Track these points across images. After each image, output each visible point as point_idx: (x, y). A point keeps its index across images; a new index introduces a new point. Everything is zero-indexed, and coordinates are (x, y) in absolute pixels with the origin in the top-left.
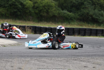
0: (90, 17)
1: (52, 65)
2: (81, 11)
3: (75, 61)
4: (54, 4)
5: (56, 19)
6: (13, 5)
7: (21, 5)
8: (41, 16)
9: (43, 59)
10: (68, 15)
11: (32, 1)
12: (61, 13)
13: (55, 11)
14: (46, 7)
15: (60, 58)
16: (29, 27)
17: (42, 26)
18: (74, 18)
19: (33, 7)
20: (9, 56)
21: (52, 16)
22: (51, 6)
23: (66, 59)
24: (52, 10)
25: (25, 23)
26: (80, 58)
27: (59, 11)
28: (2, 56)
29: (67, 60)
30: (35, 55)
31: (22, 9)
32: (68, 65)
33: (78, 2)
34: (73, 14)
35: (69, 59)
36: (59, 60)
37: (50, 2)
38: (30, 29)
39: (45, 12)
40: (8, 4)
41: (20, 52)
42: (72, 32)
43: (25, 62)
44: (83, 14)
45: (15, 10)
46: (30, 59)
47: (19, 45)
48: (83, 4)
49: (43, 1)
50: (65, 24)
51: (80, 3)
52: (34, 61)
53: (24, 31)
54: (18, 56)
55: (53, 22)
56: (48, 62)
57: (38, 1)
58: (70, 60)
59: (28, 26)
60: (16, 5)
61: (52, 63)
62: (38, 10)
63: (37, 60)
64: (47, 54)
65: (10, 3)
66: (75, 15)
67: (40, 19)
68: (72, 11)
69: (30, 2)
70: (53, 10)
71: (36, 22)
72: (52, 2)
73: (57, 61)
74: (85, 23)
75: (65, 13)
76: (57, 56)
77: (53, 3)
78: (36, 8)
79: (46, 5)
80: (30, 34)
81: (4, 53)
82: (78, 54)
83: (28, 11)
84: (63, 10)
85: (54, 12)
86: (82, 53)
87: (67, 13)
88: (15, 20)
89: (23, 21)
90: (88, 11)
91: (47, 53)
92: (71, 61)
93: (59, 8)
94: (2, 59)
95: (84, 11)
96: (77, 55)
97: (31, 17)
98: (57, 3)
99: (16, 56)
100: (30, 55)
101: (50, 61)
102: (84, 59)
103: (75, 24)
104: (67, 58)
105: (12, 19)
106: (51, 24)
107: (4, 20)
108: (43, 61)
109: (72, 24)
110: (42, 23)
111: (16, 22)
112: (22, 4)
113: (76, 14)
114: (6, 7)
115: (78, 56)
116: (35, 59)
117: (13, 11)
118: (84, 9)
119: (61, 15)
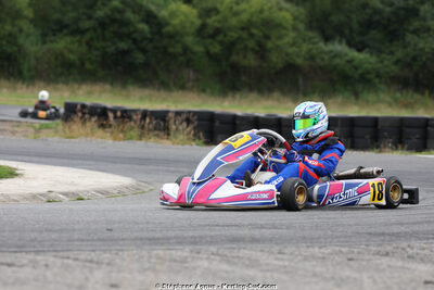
1: (284, 277)
2: (405, 47)
3: (385, 261)
4: (287, 14)
5: (301, 81)
6: (114, 21)
7: (148, 23)
8: (235, 67)
9: (245, 253)
10: (349, 62)
11: (194, 7)
12: (322, 52)
13: (293, 45)
14: (254, 31)
15: (320, 248)
16: (184, 116)
17: (239, 112)
18: (378, 76)
19: (201, 31)
20: (99, 240)
21: (280, 65)
22: (279, 26)
23: (344, 250)
24: (279, 43)
25: (164, 100)
26: (404, 244)
27: (311, 46)
28: (69, 240)
29: (349, 256)
30: (212, 234)
32: (356, 275)
33: (391, 5)
34: (373, 59)
35: (356, 250)
36: (313, 257)
37: (270, 8)
38: (188, 126)
39: (252, 49)
40: (90, 18)
41: (148, 223)
42: (368, 137)
43: (168, 263)
44: (414, 59)
45: (123, 45)
46: (191, 252)
47: (144, 192)
48: (413, 12)
49: (244, 6)
51: (402, 12)
52: (208, 259)
53: (162, 134)
54: (136, 239)
55: (284, 93)
56: (267, 265)
57: (222, 3)
58: (361, 256)
59: (178, 114)
60: (125, 23)
61: (285, 267)
62: (221, 43)
63: (218, 255)
64: (264, 230)
65: (100, 13)
66: (382, 62)
67: (231, 79)
68: (367, 46)
69: (185, 8)
70: (286, 40)
71: (212, 94)
72: (281, 9)
73: (305, 259)
74: (423, 94)
75: (337, 55)
76: (304, 238)
77: (287, 10)
78: (213, 36)
79: (255, 19)
80: (187, 146)
81: (76, 227)
82: (396, 229)
83: (178, 49)
84: (327, 39)
85: (290, 50)
86: (414, 223)
87: (346, 55)
88: (124, 85)
89: (159, 90)
91: (262, 227)
92: (367, 257)
93: (310, 34)
94: (72, 255)
95: (421, 45)
96: (393, 234)
97: (191, 73)
98: (302, 11)
99: (131, 240)
100: (191, 234)
101: (277, 259)
102: (423, 249)
103: (379, 101)
104: (350, 246)
105: (112, 84)
106: (278, 100)
107: (76, 86)
108: (247, 263)
109: (367, 102)
110: (238, 96)
111: (127, 97)
112: (150, 18)
113: (383, 56)
114: (82, 32)
115: (397, 236)
116: (213, 254)
117: (113, 48)
118: (418, 36)
119: (318, 61)
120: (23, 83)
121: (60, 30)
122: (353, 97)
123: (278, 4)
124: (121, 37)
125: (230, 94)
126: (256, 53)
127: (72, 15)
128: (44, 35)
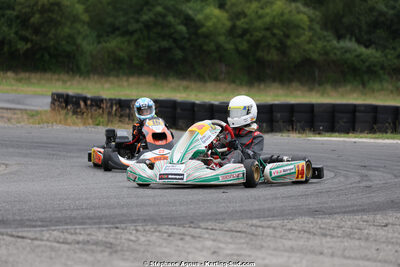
4: (303, 15)
6: (157, 23)
7: (186, 25)
8: (261, 63)
10: (358, 56)
11: (227, 11)
12: (335, 48)
13: (309, 42)
14: (276, 31)
18: (383, 68)
19: (232, 31)
21: (299, 60)
22: (297, 27)
24: (297, 40)
27: (325, 43)
33: (394, 8)
34: (378, 54)
37: (290, 12)
39: (275, 46)
40: (137, 21)
45: (165, 44)
50: (349, 87)
55: (302, 83)
60: (168, 26)
62: (248, 41)
65: (145, 17)
66: (386, 56)
68: (373, 43)
69: (217, 12)
70: (303, 38)
71: (241, 84)
72: (299, 12)
75: (347, 51)
77: (304, 13)
78: (242, 36)
79: (276, 21)
84: (340, 37)
85: (307, 47)
87: (355, 50)
93: (325, 33)
97: (224, 69)
98: (317, 14)
103: (382, 89)
105: (155, 76)
107: (125, 79)
109: (373, 91)
110: (262, 86)
112: (188, 21)
113: (387, 51)
114: (132, 33)
117: (157, 45)
119: (332, 55)
121: (113, 32)
122: (361, 87)
123: (297, 8)
124: (163, 37)
125: (256, 84)
126: (278, 49)
127: (122, 19)
128: (99, 36)
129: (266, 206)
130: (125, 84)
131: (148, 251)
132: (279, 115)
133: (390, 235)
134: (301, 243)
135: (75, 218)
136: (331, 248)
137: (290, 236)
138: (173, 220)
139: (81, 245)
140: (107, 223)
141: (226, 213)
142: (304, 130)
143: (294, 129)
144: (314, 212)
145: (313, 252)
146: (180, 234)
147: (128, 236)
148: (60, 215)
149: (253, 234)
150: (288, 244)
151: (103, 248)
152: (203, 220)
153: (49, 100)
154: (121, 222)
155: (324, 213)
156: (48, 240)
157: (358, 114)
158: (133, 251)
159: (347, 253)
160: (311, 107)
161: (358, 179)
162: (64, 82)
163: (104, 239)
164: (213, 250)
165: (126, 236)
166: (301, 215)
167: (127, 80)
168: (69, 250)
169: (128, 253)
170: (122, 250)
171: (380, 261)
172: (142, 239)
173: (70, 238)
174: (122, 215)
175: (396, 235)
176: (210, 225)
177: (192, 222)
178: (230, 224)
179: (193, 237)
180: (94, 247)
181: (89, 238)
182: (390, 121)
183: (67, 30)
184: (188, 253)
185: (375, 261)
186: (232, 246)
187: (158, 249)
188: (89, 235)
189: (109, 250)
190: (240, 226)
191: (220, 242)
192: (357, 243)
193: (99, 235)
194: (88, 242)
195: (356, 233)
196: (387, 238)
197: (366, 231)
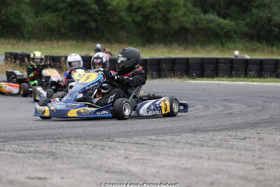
0: (276, 30)
2: (251, 16)
5: (190, 37)
6: (77, 3)
7: (97, 4)
8: (151, 30)
10: (218, 25)
12: (203, 20)
13: (184, 15)
14: (161, 8)
18: (236, 33)
19: (130, 8)
21: (177, 28)
22: (176, 5)
24: (175, 15)
27: (195, 16)
31: (100, 14)
34: (232, 23)
39: (160, 19)
40: (63, 2)
44: (257, 23)
45: (83, 18)
50: (212, 47)
55: (180, 44)
60: (85, 5)
62: (142, 15)
66: (238, 25)
67: (148, 36)
68: (229, 16)
70: (180, 13)
71: (137, 45)
74: (262, 43)
75: (211, 21)
78: (137, 11)
84: (205, 12)
85: (182, 19)
87: (216, 21)
88: (84, 41)
90: (270, 13)
93: (195, 9)
95: (261, 15)
97: (125, 35)
103: (236, 48)
105: (77, 40)
107: (56, 42)
110: (152, 47)
112: (99, 1)
113: (239, 21)
114: (59, 10)
117: (78, 19)
118: (259, 9)
119: (200, 25)
120: (24, 41)
121: (46, 10)
122: (220, 46)
124: (82, 12)
126: (162, 20)
128: (37, 13)
129: (160, 127)
130: (56, 46)
131: (80, 157)
132: (164, 66)
133: (248, 145)
134: (186, 151)
135: (26, 136)
136: (207, 154)
137: (178, 146)
138: (95, 137)
139: (32, 154)
140: (49, 139)
141: (132, 131)
142: (183, 76)
143: (175, 76)
144: (194, 131)
145: (195, 157)
146: (101, 146)
147: (65, 148)
148: (15, 134)
149: (152, 146)
150: (177, 151)
151: (48, 155)
152: (117, 137)
153: (3, 57)
154: (59, 138)
155: (201, 131)
156: (9, 151)
157: (220, 65)
158: (69, 157)
159: (218, 157)
160: (187, 60)
161: (222, 108)
162: (13, 45)
163: (48, 150)
164: (125, 156)
165: (64, 147)
166: (185, 132)
167: (57, 43)
168: (24, 157)
169: (65, 159)
170: (61, 157)
171: (242, 162)
172: (75, 149)
173: (25, 149)
174: (60, 133)
175: (252, 145)
176: (121, 139)
177: (109, 138)
178: (136, 139)
179: (110, 147)
180: (41, 155)
181: (37, 149)
182: (243, 69)
183: (14, 8)
184: (108, 158)
185: (239, 162)
186: (138, 154)
187: (86, 156)
188: (37, 147)
189: (52, 157)
190: (143, 140)
191: (129, 150)
192: (225, 150)
193: (45, 147)
194: (37, 151)
195: (223, 144)
196: (246, 147)
197: (231, 143)
